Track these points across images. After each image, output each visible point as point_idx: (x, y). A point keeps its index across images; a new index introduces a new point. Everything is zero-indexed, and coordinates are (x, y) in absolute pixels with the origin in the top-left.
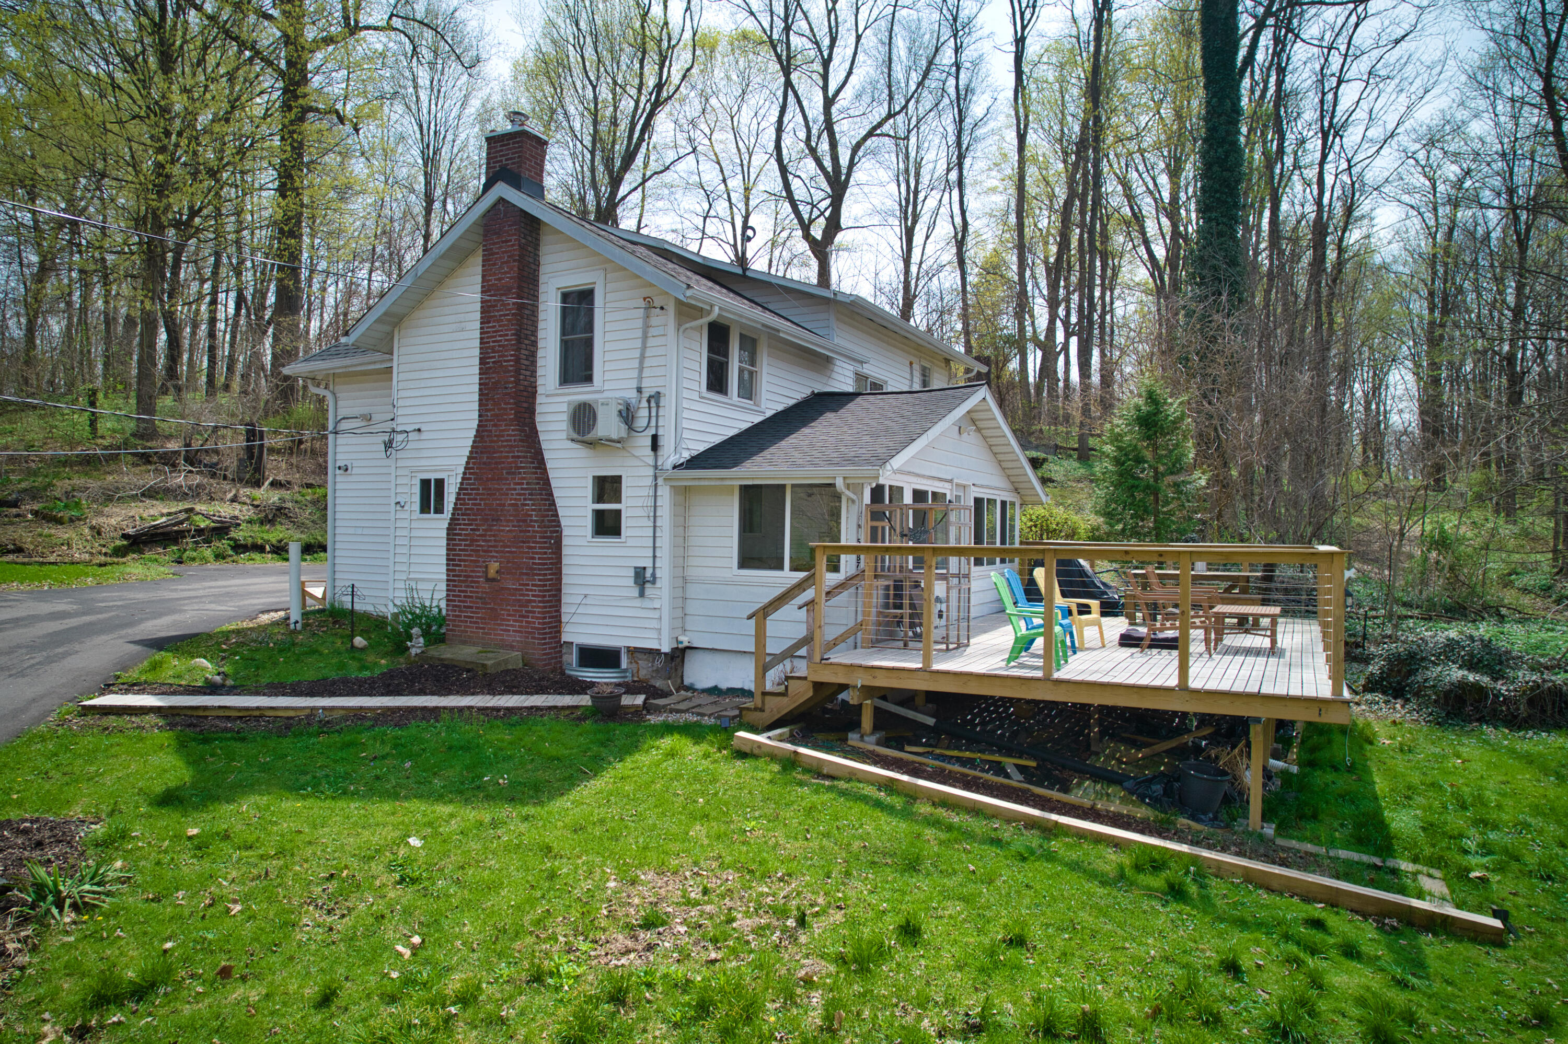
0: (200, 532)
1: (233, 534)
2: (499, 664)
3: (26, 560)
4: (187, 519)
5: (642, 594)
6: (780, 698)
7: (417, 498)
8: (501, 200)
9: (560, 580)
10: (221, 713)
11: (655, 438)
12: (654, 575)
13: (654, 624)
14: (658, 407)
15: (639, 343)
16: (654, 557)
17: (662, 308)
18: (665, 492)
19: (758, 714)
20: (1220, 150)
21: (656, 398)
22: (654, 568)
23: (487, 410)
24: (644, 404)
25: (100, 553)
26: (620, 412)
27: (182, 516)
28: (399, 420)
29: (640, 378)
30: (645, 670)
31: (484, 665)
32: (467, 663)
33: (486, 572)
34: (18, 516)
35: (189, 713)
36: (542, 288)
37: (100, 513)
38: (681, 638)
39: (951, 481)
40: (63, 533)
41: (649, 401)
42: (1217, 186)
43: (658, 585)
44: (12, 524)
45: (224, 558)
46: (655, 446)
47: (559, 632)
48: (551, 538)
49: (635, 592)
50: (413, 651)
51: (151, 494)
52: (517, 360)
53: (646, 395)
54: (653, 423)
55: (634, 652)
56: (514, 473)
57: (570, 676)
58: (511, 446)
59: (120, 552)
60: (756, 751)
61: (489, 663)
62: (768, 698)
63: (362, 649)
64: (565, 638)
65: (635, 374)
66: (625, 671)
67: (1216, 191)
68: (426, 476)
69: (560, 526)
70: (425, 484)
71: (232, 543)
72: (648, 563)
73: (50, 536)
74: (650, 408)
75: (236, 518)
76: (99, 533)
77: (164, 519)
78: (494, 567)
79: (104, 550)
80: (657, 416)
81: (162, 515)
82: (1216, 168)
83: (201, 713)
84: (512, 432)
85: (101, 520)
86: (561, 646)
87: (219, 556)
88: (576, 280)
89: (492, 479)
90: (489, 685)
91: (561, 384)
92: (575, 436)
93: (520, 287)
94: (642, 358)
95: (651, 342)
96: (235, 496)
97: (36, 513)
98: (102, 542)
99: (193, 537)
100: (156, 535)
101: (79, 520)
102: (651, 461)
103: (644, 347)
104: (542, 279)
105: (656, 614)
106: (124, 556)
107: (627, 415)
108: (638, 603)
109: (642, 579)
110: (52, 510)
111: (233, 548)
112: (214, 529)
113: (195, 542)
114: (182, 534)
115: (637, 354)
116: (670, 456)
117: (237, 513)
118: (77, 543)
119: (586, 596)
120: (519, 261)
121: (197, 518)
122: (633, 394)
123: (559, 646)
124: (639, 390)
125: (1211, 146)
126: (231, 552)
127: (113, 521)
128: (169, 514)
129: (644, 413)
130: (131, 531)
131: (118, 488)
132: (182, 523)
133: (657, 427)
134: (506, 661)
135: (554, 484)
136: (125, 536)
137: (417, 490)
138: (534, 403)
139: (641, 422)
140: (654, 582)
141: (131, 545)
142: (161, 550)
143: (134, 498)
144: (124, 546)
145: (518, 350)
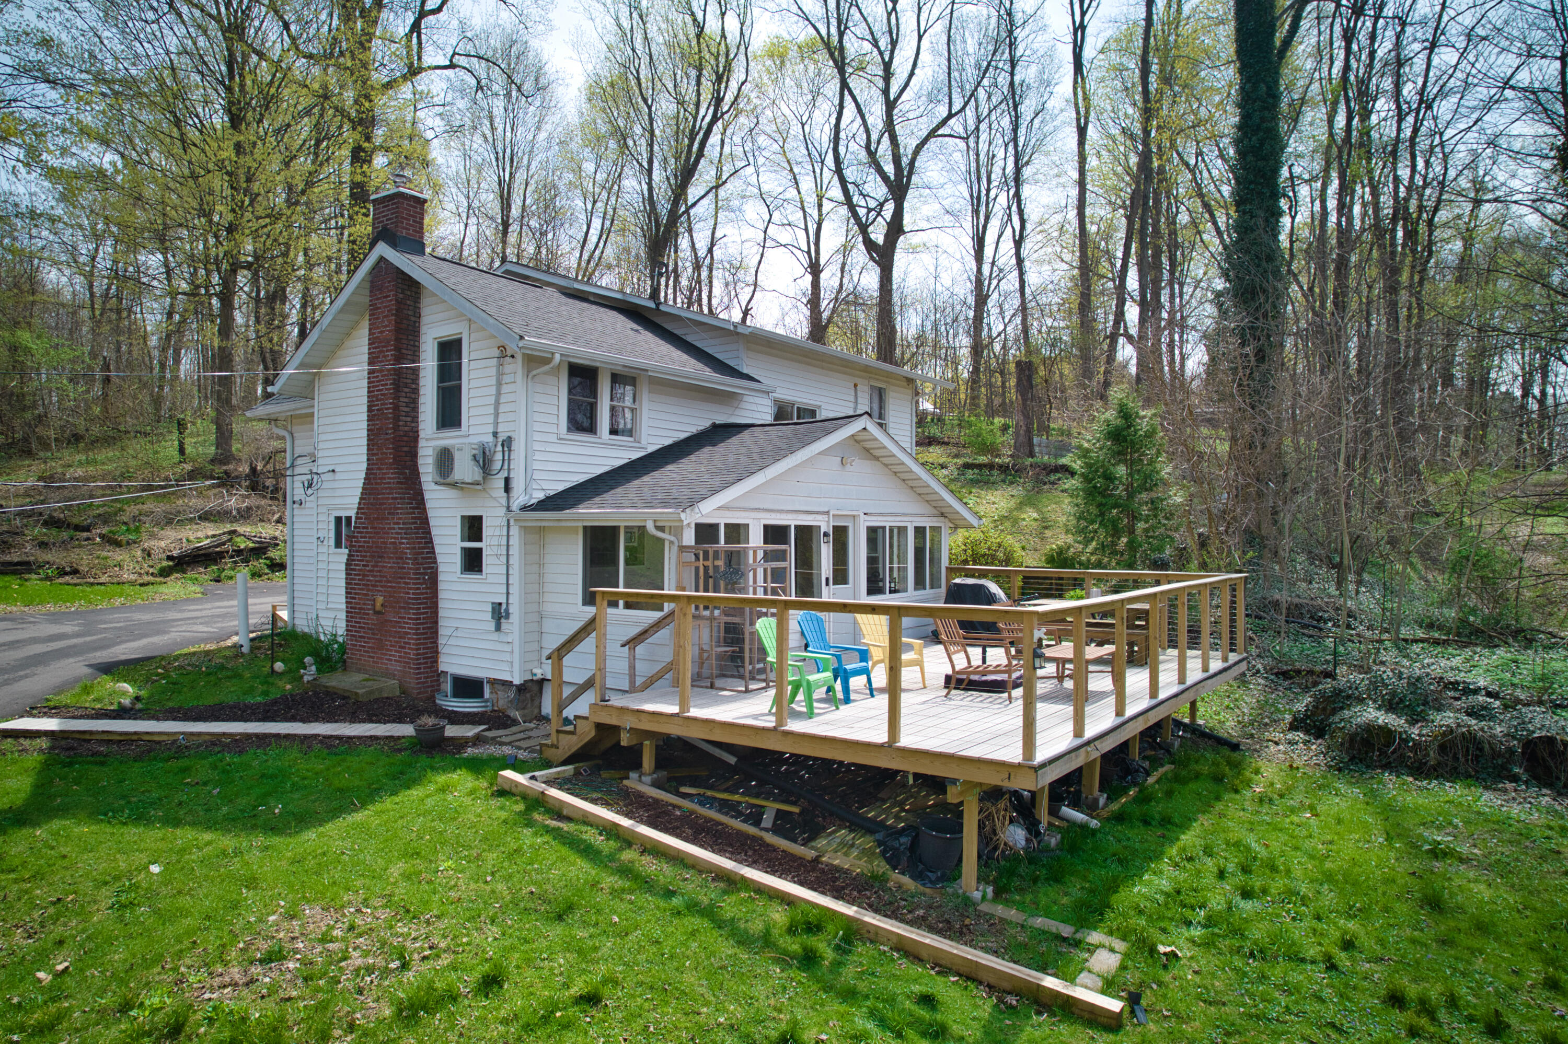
0: (239, 552)
1: (271, 554)
2: (371, 692)
3: (78, 581)
4: (230, 540)
5: (498, 628)
6: (570, 736)
7: (332, 534)
8: (382, 259)
9: (436, 613)
10: (105, 737)
11: (507, 480)
12: (507, 610)
13: (507, 657)
14: (510, 451)
15: (493, 390)
16: (508, 593)
17: (513, 356)
18: (514, 531)
19: (554, 750)
20: (1254, 138)
21: (508, 443)
22: (507, 604)
23: (374, 455)
24: (499, 448)
25: (147, 573)
26: (474, 456)
27: (225, 538)
28: (320, 461)
29: (496, 424)
30: (503, 700)
31: (356, 694)
32: (345, 691)
33: (374, 605)
34: (88, 539)
35: (78, 736)
36: (423, 338)
37: (153, 536)
38: (535, 671)
39: (827, 513)
40: (119, 555)
41: (503, 445)
42: (1251, 177)
43: (511, 620)
44: (80, 546)
45: (260, 576)
46: (507, 489)
47: (437, 662)
48: (426, 574)
49: (492, 626)
50: (306, 679)
51: (206, 517)
52: (396, 408)
53: (500, 440)
54: (506, 467)
55: (493, 682)
56: (393, 514)
57: (440, 706)
58: (391, 488)
59: (165, 573)
60: (514, 790)
61: (360, 691)
62: (562, 736)
63: (281, 674)
64: (442, 667)
65: (491, 419)
66: (487, 701)
67: (1251, 182)
68: (339, 514)
69: (436, 562)
70: (338, 520)
71: (268, 562)
72: (503, 600)
73: (106, 558)
74: (503, 451)
75: (276, 538)
76: (149, 555)
77: (208, 541)
78: (380, 600)
79: (151, 570)
80: (509, 459)
81: (207, 537)
82: (1250, 158)
83: (88, 737)
84: (390, 476)
85: (153, 543)
86: (439, 675)
87: (255, 575)
88: (447, 331)
89: (378, 519)
90: (354, 713)
91: (438, 429)
92: (438, 479)
93: (398, 340)
94: (497, 404)
95: (505, 389)
96: (281, 518)
97: (102, 536)
98: (151, 563)
99: (232, 557)
100: (199, 556)
101: (135, 542)
102: (504, 502)
103: (499, 394)
104: (424, 329)
105: (508, 648)
106: (168, 575)
107: (484, 460)
108: (495, 636)
109: (499, 613)
110: (114, 534)
111: (269, 567)
112: (252, 549)
113: (235, 562)
114: (221, 555)
115: (492, 400)
116: (519, 498)
117: (277, 534)
118: (129, 565)
119: (457, 628)
120: (396, 315)
121: (238, 539)
122: (490, 439)
123: (440, 675)
124: (495, 434)
125: (1245, 135)
126: (267, 571)
127: (163, 544)
128: (214, 536)
129: (499, 456)
130: (175, 553)
131: (179, 512)
132: (224, 544)
133: (509, 470)
134: (381, 690)
135: (432, 522)
136: (170, 558)
137: (332, 526)
138: (416, 447)
139: (497, 465)
140: (507, 616)
141: (176, 565)
142: (202, 570)
143: (191, 520)
144: (169, 567)
145: (397, 398)
